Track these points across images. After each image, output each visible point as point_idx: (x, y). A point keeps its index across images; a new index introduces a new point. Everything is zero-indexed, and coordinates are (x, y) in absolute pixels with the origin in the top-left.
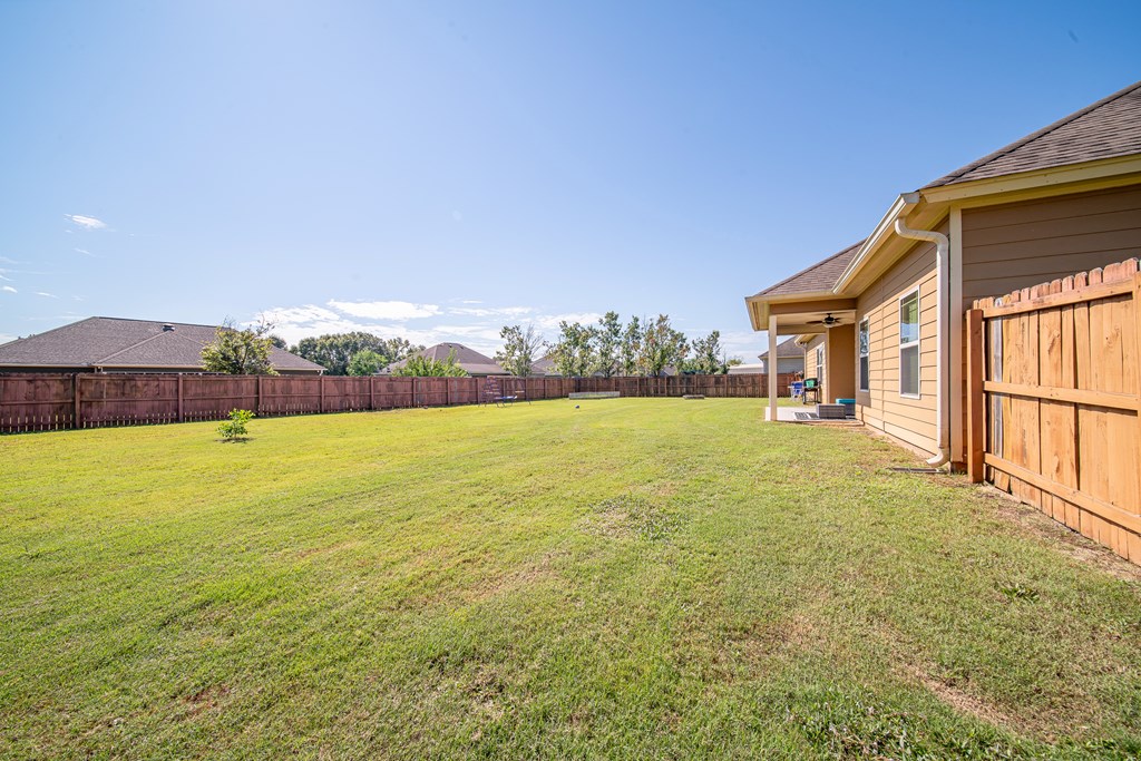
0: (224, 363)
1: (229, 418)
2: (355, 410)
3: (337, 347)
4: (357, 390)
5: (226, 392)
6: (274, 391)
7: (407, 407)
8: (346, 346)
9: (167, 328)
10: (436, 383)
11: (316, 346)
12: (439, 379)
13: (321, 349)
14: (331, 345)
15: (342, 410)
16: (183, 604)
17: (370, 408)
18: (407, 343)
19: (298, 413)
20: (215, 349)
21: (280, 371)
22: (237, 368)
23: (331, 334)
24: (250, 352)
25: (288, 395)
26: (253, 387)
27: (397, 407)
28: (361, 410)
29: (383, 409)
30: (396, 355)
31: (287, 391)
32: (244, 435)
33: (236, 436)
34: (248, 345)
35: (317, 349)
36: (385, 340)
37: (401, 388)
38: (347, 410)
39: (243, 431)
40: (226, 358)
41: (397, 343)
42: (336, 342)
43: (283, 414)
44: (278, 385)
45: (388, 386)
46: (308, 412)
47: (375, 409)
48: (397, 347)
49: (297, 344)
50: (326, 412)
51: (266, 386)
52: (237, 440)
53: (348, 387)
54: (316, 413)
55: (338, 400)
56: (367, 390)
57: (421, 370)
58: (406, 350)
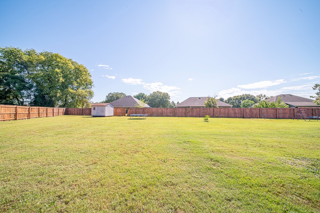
0: (208, 105)
1: (205, 117)
2: (238, 118)
3: (238, 99)
4: (239, 112)
5: (207, 111)
6: (217, 112)
7: (258, 118)
8: (241, 99)
9: (200, 98)
10: (271, 110)
11: (232, 99)
12: (272, 109)
13: (233, 100)
14: (236, 99)
15: (234, 117)
16: (187, 141)
17: (243, 118)
18: (265, 96)
19: (223, 117)
20: (206, 102)
21: (219, 107)
22: (210, 106)
23: (236, 96)
24: (213, 102)
25: (220, 113)
26: (213, 110)
27: (253, 118)
28: (241, 118)
29: (248, 118)
30: (260, 100)
31: (220, 111)
32: (208, 121)
33: (206, 121)
34: (212, 101)
35: (232, 100)
36: (255, 95)
37: (255, 112)
38: (236, 117)
39: (207, 120)
40: (208, 104)
41: (260, 96)
42: (237, 98)
43: (219, 117)
44: (218, 110)
45: (250, 111)
46: (225, 117)
47: (245, 118)
48: (260, 98)
49: (227, 99)
50: (230, 117)
51: (215, 110)
52: (207, 121)
53: (236, 111)
54: (227, 117)
55: (233, 114)
56: (242, 112)
57: (265, 105)
58: (264, 98)
